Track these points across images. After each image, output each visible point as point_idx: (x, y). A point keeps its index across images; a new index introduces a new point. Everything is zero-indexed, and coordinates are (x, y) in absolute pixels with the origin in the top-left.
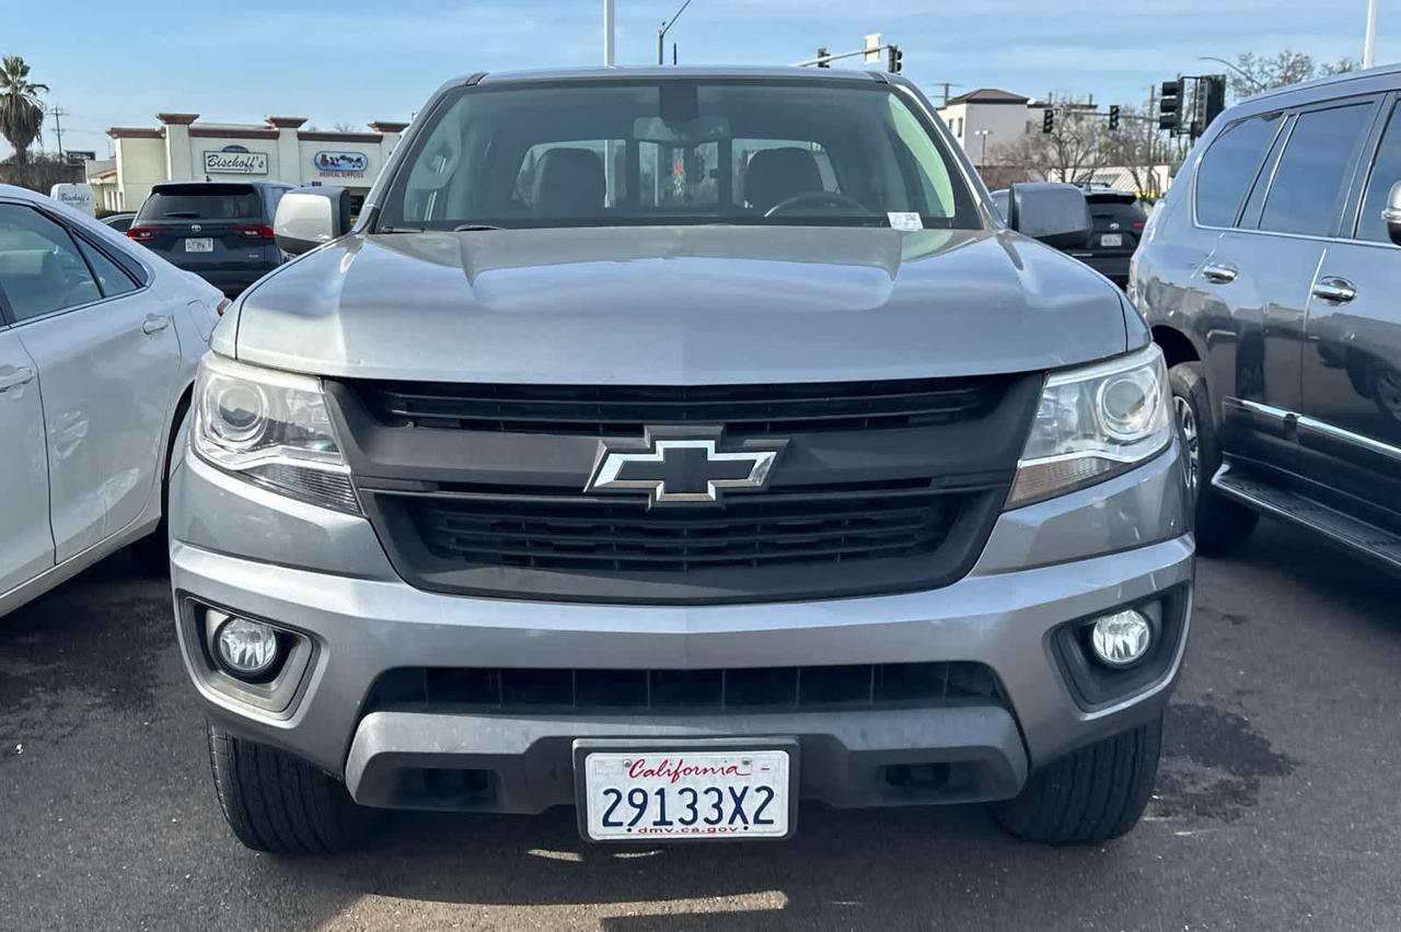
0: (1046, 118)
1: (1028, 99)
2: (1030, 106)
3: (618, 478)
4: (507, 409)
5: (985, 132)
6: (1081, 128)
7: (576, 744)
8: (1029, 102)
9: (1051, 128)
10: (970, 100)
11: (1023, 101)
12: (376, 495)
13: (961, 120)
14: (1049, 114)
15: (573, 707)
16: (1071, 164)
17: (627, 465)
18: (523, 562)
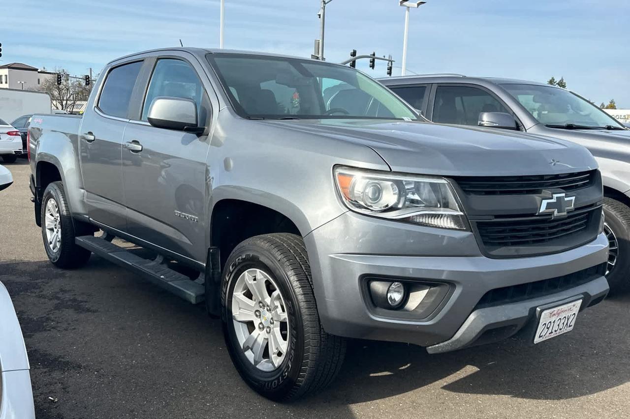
0: (58, 78)
1: (38, 69)
2: (39, 72)
3: (546, 209)
4: (501, 186)
5: (23, 82)
6: (68, 83)
7: (538, 309)
8: (38, 71)
9: (61, 83)
10: (9, 67)
11: (36, 70)
12: (477, 222)
13: (6, 76)
14: (59, 77)
15: (526, 297)
16: (65, 98)
17: (548, 204)
18: (505, 244)
